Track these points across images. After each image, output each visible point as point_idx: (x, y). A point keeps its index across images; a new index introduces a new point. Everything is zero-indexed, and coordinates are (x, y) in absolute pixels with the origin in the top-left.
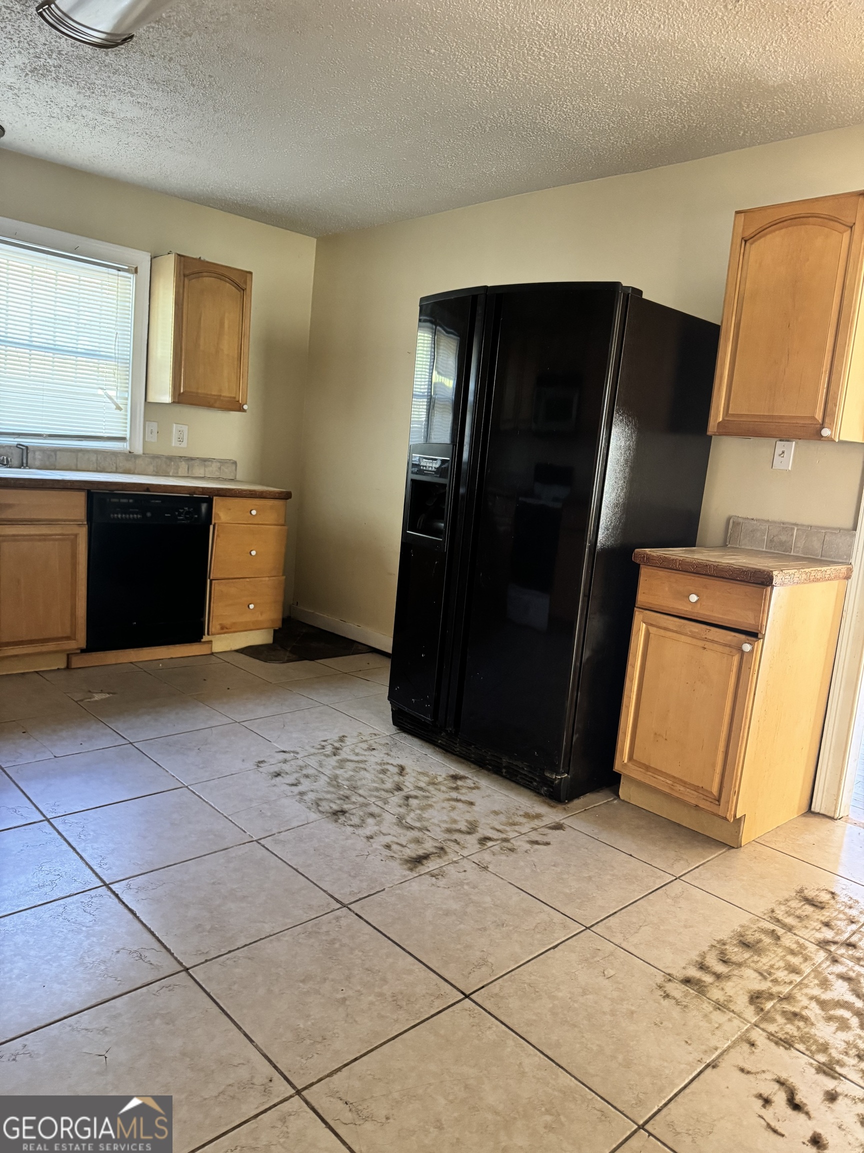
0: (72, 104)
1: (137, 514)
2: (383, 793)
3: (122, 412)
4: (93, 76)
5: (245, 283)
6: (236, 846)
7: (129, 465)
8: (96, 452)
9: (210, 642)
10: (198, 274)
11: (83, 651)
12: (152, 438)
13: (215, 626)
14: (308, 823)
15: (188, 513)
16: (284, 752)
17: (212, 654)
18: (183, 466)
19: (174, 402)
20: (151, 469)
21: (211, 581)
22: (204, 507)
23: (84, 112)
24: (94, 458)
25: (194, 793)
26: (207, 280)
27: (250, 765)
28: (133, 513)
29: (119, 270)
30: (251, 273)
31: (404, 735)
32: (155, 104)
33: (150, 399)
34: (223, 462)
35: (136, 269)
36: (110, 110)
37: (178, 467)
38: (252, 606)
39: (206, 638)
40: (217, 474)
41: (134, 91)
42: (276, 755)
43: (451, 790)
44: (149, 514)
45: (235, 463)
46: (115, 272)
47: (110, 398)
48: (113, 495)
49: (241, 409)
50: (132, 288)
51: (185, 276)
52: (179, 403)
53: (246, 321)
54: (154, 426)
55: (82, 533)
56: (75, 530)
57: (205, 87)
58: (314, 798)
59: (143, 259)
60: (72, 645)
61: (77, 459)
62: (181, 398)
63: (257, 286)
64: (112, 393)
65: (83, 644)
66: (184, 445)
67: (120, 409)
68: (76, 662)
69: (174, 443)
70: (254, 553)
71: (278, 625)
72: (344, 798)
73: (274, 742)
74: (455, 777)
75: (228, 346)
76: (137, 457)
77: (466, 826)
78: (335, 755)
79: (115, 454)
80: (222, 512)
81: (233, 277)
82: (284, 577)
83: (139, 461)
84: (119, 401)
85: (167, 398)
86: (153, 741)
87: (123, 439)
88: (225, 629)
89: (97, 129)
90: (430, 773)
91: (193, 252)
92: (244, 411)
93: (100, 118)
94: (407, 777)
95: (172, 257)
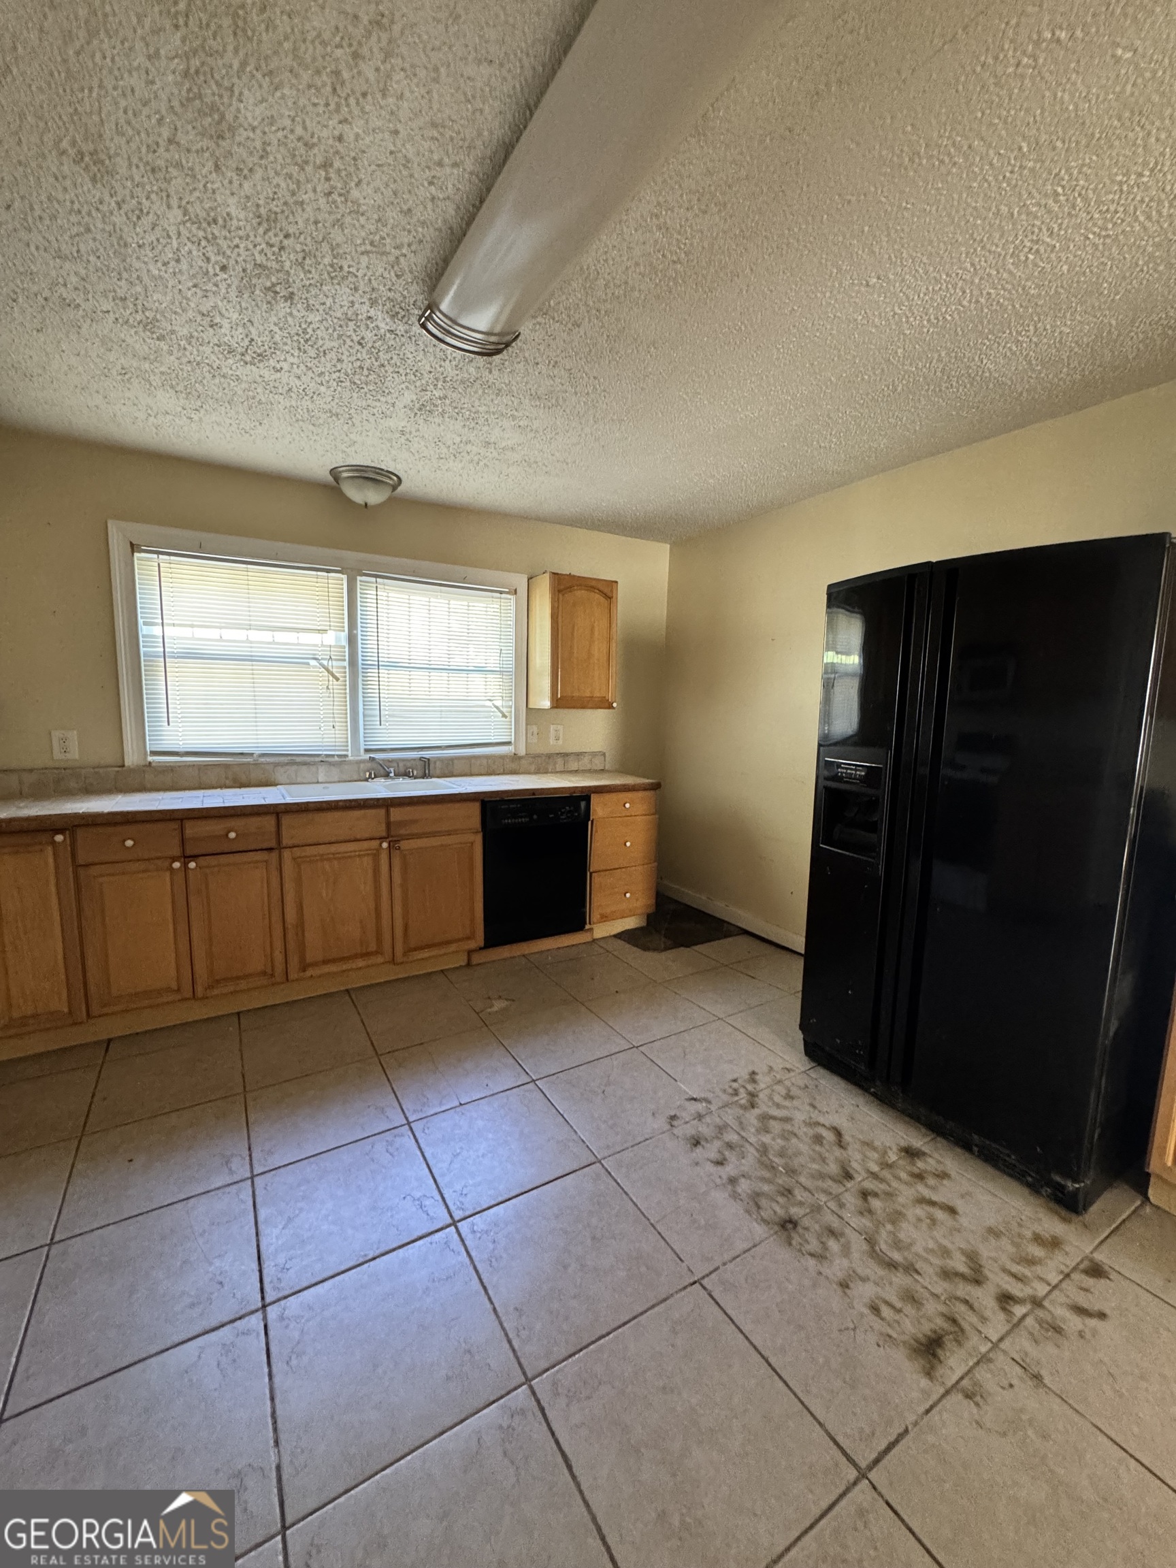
0: (458, 440)
1: (525, 817)
2: (830, 1183)
3: (508, 719)
4: (477, 403)
5: (612, 591)
6: (677, 1292)
7: (514, 766)
8: (487, 757)
9: (591, 930)
10: (570, 589)
11: (481, 949)
12: (534, 740)
13: (596, 916)
14: (755, 1246)
15: (569, 812)
16: (695, 1100)
17: (594, 940)
18: (560, 761)
19: (553, 707)
20: (533, 768)
21: (591, 874)
22: (583, 804)
23: (469, 447)
24: (485, 762)
25: (610, 1173)
26: (580, 594)
27: (661, 1123)
28: (521, 817)
29: (501, 593)
30: (616, 582)
31: (822, 1071)
32: (536, 424)
33: (531, 706)
34: (594, 754)
35: (516, 590)
36: (492, 440)
37: (555, 764)
38: (628, 895)
39: (587, 927)
40: (589, 767)
41: (516, 413)
42: (687, 1104)
43: (916, 1180)
44: (535, 817)
45: (604, 754)
46: (498, 595)
47: (497, 707)
48: (503, 801)
49: (610, 707)
50: (513, 608)
51: (559, 591)
52: (556, 707)
53: (614, 626)
54: (535, 729)
55: (478, 840)
56: (470, 837)
57: (588, 394)
58: (749, 1191)
59: (521, 581)
60: (472, 945)
61: (469, 767)
62: (559, 702)
63: (622, 593)
64: (499, 703)
65: (482, 944)
66: (560, 742)
67: (506, 717)
68: (476, 959)
69: (552, 741)
70: (628, 844)
71: (652, 910)
72: (786, 1193)
73: (681, 1081)
74: (910, 1153)
75: (599, 650)
76: (520, 758)
77: (966, 1263)
78: (753, 1107)
79: (502, 757)
80: (599, 808)
81: (601, 588)
82: (656, 864)
83: (523, 761)
84: (504, 710)
85: (546, 704)
86: (555, 1077)
87: (509, 743)
88: (605, 918)
89: (481, 464)
90: (877, 1143)
91: (565, 571)
92: (613, 708)
93: (483, 451)
94: (850, 1148)
95: (547, 576)
